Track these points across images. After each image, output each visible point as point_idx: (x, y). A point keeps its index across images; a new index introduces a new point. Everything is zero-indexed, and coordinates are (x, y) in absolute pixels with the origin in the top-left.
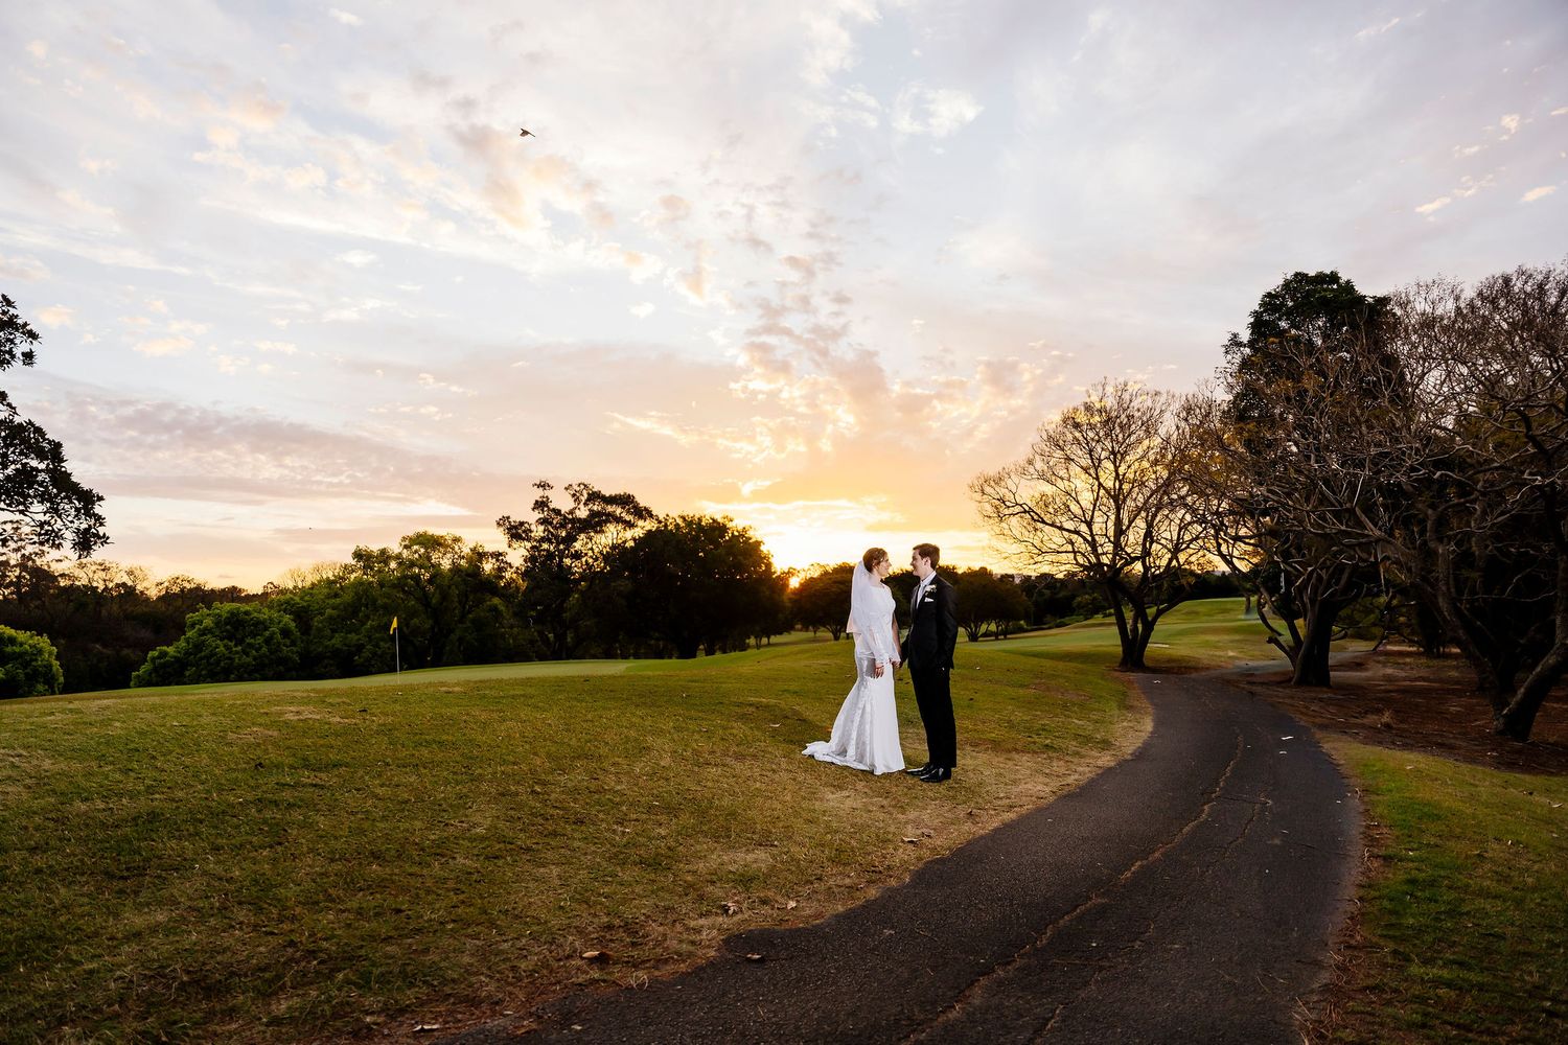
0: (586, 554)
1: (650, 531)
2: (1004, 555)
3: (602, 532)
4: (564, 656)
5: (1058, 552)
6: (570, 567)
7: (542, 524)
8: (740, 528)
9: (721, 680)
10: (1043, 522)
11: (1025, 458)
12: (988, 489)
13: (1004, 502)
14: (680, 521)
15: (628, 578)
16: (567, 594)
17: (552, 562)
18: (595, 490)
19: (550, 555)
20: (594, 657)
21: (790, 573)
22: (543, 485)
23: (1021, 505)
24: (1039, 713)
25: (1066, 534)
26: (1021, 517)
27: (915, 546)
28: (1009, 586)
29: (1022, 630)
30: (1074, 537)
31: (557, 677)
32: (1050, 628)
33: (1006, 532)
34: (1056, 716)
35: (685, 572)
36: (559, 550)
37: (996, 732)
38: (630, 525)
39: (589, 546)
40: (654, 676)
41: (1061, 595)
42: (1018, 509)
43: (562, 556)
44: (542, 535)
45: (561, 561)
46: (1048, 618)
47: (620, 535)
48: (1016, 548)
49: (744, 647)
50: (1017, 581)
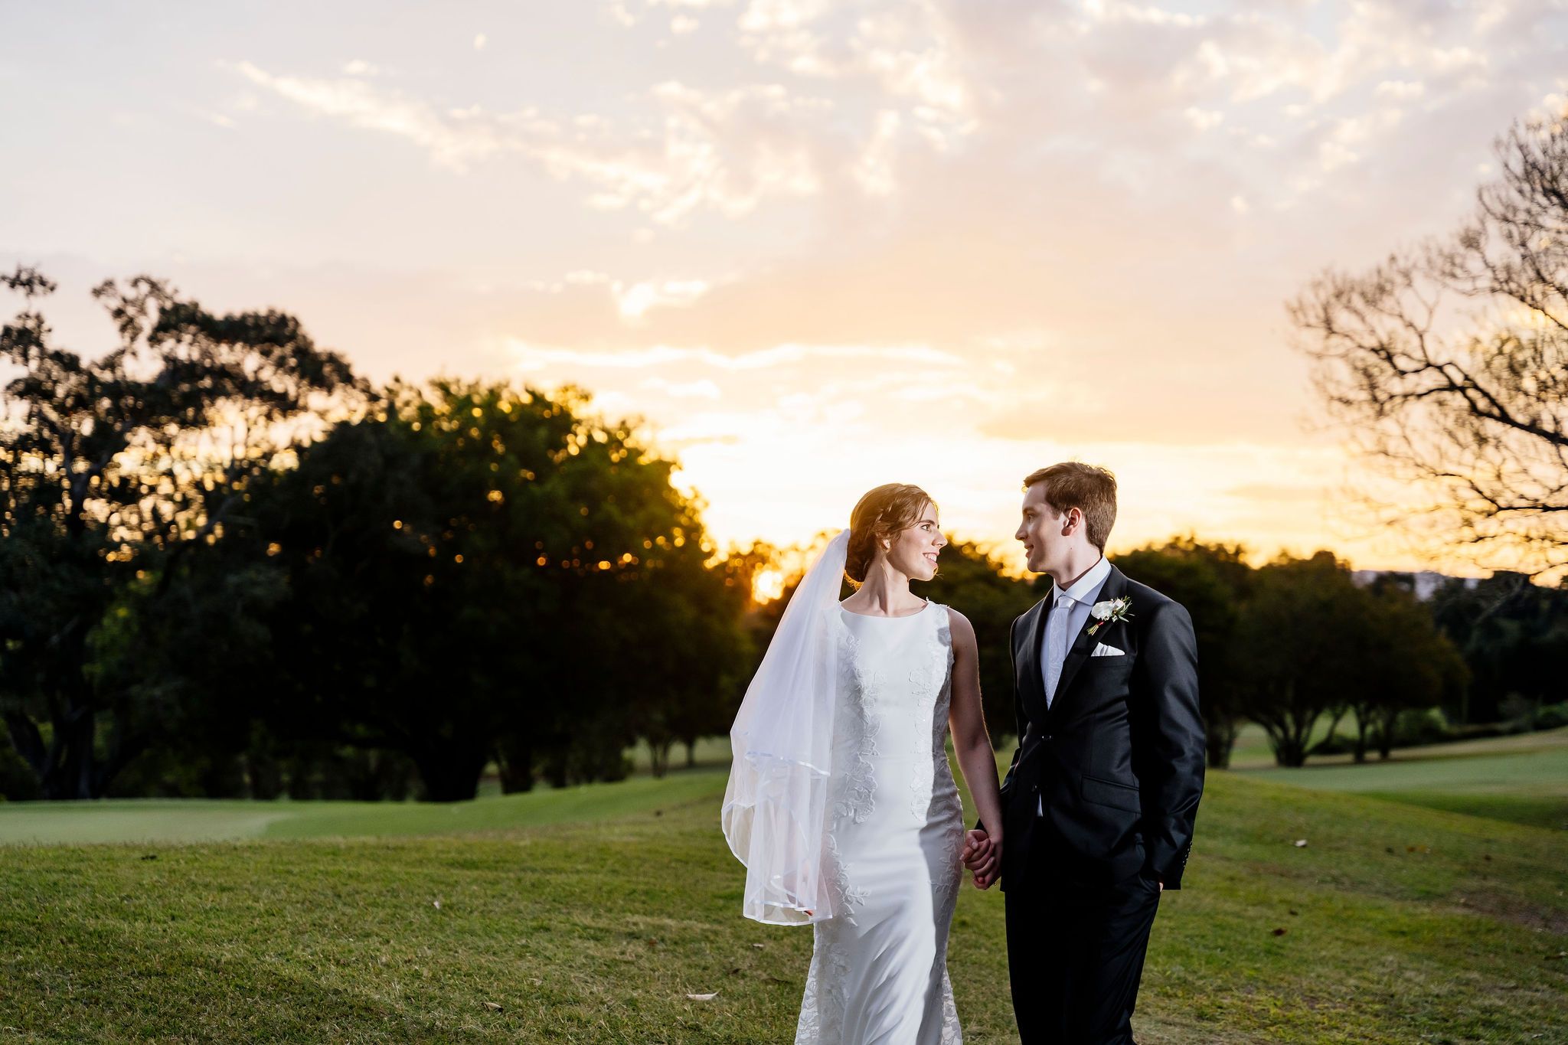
0: (153, 489)
1: (343, 426)
2: (1387, 514)
3: (200, 422)
4: (83, 785)
5: (1546, 508)
6: (106, 528)
7: (22, 395)
8: (612, 423)
9: (548, 863)
10: (1505, 418)
11: (1458, 228)
12: (1343, 319)
13: (1389, 358)
15: (278, 560)
16: (93, 607)
17: (50, 509)
18: (183, 298)
19: (46, 490)
20: (174, 792)
21: (757, 558)
22: (26, 282)
23: (1440, 368)
24: (1475, 975)
26: (1441, 403)
27: (1032, 470)
28: (1397, 607)
29: (1433, 736)
31: (62, 846)
32: (1515, 732)
33: (1392, 446)
34: (1525, 983)
35: (448, 549)
36: (73, 477)
37: (1349, 1028)
38: (286, 405)
39: (163, 464)
40: (350, 849)
41: (1551, 635)
42: (1430, 379)
43: (81, 490)
44: (25, 429)
45: (78, 507)
46: (1513, 702)
47: (258, 433)
48: (1421, 493)
49: (616, 772)
50: (1424, 591)
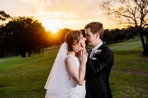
8: (36, 20)
10: (121, 15)
23: (115, 10)
25: (127, 18)
26: (115, 13)
30: (129, 18)
50: (110, 31)
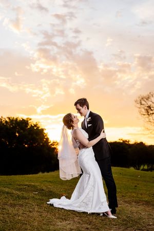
8: (35, 123)
13: (150, 108)
14: (8, 120)
33: (151, 121)
35: (10, 142)
